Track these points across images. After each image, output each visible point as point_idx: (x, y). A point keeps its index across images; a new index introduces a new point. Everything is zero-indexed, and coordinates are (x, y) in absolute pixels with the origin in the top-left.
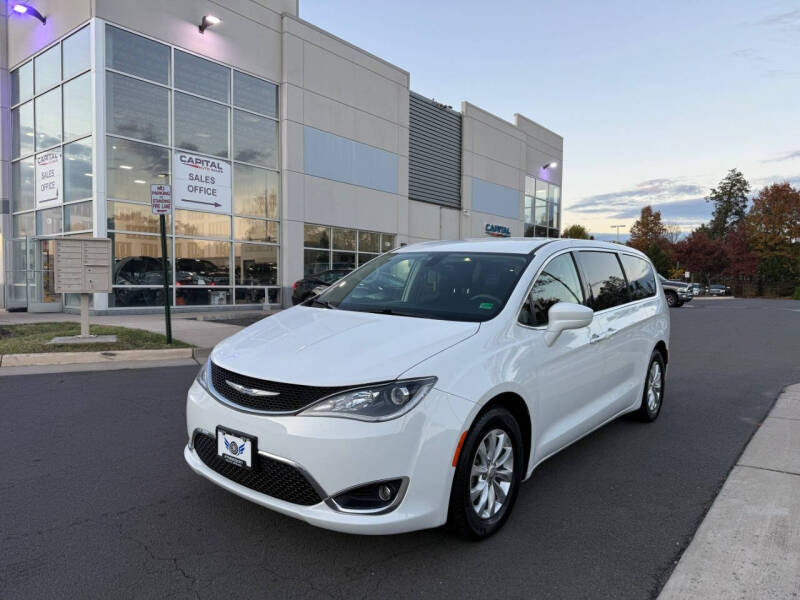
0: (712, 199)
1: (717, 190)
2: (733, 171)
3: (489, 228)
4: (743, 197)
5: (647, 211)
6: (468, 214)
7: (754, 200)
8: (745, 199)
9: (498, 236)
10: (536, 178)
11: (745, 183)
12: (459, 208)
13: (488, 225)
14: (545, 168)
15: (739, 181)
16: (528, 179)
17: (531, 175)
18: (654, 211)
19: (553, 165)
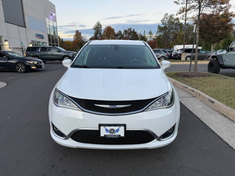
0: (94, 29)
1: (95, 27)
2: (98, 22)
3: (37, 35)
4: (101, 29)
5: (77, 32)
6: (29, 29)
7: (104, 30)
8: (101, 30)
9: (40, 38)
10: (49, 18)
11: (101, 26)
12: (25, 27)
13: (36, 34)
14: (51, 15)
15: (99, 25)
16: (46, 18)
17: (47, 17)
18: (79, 32)
19: (54, 14)
